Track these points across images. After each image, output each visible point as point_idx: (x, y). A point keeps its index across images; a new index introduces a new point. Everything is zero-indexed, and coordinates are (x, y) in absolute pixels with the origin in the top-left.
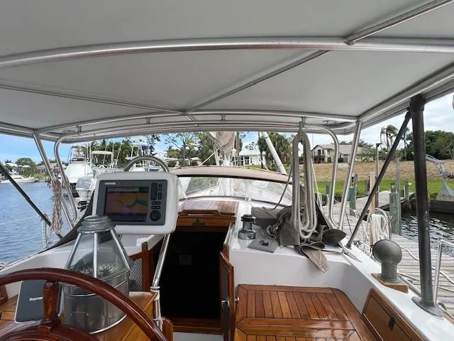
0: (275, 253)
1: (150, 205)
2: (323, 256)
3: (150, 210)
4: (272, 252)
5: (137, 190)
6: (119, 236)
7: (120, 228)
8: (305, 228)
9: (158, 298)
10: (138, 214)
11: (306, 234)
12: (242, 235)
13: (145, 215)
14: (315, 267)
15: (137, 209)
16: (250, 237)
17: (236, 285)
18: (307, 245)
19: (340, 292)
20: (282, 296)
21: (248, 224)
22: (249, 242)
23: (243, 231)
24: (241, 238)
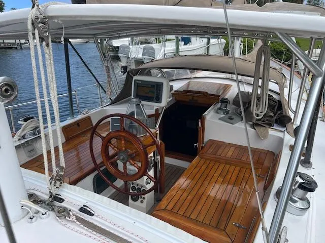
1: (155, 94)
2: (267, 131)
3: (155, 96)
4: (233, 124)
5: (150, 86)
6: (143, 105)
7: (143, 102)
8: (258, 112)
9: (158, 132)
10: (151, 97)
11: (258, 115)
12: (219, 111)
13: (153, 98)
15: (150, 95)
16: (224, 113)
18: (259, 123)
19: (273, 153)
20: (232, 149)
21: (224, 105)
22: (222, 116)
23: (220, 109)
24: (217, 113)
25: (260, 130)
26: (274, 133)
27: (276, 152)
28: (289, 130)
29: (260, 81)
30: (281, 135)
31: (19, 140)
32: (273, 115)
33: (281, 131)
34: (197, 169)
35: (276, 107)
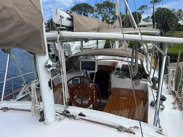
0: (125, 79)
1: (92, 67)
2: (140, 81)
8: (134, 73)
12: (116, 74)
14: (136, 84)
16: (119, 75)
17: (112, 88)
18: (136, 78)
19: (143, 91)
20: (125, 91)
21: (118, 71)
22: (118, 76)
23: (117, 73)
24: (116, 75)
25: (136, 81)
26: (143, 82)
27: (145, 90)
28: (149, 80)
29: (134, 59)
30: (146, 82)
31: (22, 94)
32: (141, 74)
33: (146, 81)
34: (113, 100)
35: (142, 70)
